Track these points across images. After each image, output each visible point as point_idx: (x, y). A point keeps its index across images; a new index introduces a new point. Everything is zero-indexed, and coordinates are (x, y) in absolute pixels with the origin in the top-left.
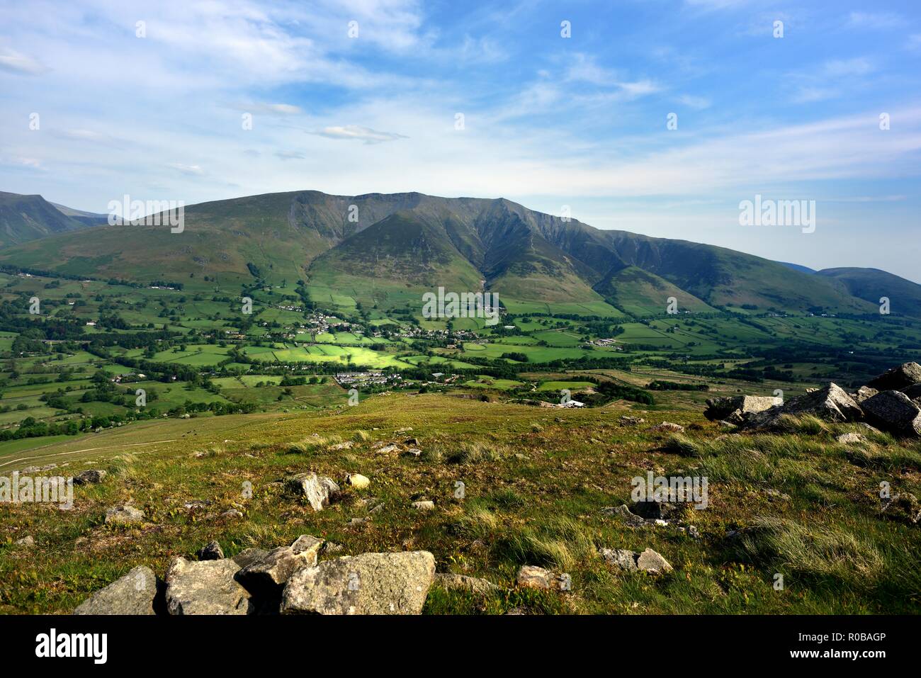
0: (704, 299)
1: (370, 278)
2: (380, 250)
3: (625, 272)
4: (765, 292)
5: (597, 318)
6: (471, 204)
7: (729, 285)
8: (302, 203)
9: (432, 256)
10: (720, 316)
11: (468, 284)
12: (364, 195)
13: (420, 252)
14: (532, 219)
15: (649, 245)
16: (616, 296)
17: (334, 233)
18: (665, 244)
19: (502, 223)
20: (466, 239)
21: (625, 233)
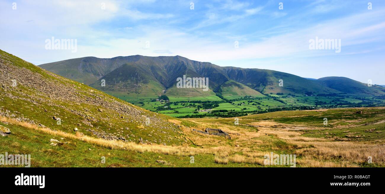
0: (261, 92)
1: (111, 92)
2: (117, 79)
3: (227, 83)
4: (288, 87)
5: (209, 102)
6: (164, 59)
7: (272, 85)
8: (86, 62)
9: (140, 81)
10: (265, 98)
11: (156, 92)
12: (115, 58)
13: (135, 79)
14: (191, 64)
15: (242, 72)
16: (222, 93)
17: (100, 74)
18: (249, 71)
19: (177, 66)
20: (160, 74)
21: (232, 67)
